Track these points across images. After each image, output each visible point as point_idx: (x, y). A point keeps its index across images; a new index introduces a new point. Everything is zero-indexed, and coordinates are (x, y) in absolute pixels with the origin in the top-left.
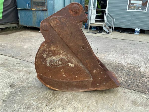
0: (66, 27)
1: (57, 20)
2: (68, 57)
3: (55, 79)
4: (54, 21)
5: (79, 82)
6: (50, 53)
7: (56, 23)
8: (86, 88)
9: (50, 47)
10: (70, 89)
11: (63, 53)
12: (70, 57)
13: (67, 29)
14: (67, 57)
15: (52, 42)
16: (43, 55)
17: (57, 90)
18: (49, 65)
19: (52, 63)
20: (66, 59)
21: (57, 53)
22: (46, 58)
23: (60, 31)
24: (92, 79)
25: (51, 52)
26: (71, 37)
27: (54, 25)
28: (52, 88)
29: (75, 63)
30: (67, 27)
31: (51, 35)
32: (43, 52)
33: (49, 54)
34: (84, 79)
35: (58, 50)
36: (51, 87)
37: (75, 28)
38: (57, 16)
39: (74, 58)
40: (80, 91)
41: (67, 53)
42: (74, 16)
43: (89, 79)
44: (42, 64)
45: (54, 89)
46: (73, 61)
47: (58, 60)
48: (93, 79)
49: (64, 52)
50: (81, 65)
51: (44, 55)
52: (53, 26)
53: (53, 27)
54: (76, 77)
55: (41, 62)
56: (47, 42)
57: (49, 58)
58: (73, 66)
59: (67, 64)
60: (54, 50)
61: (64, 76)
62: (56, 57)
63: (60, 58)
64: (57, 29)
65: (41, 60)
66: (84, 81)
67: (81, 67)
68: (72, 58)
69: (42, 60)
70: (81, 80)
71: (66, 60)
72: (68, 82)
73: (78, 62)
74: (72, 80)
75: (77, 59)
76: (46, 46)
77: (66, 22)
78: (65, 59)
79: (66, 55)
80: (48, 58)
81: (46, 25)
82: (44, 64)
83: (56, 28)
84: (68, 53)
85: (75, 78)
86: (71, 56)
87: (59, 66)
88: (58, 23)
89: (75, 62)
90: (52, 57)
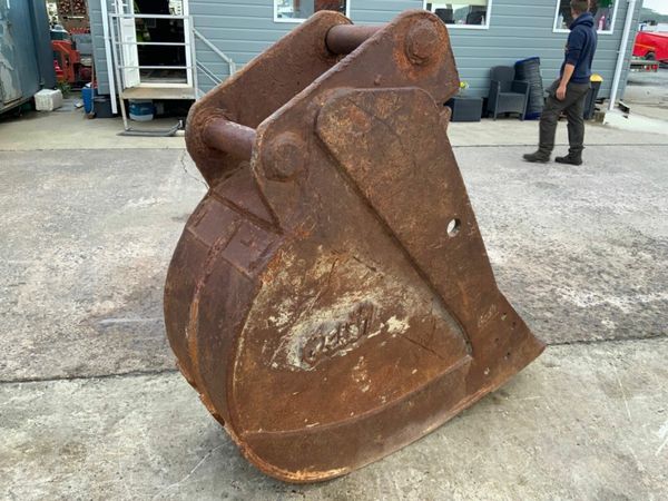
0: (392, 141)
1: (358, 113)
2: (386, 293)
3: (326, 426)
4: (340, 117)
5: (426, 388)
6: (309, 297)
7: (350, 131)
8: (449, 407)
9: (309, 266)
10: (390, 439)
11: (366, 277)
12: (396, 289)
13: (399, 153)
14: (381, 293)
15: (324, 236)
16: (272, 319)
17: (336, 472)
18: (298, 364)
19: (318, 346)
20: (379, 301)
21: (338, 288)
22: (285, 332)
23: (367, 169)
24: (469, 358)
25: (312, 292)
26: (411, 190)
27: (343, 142)
28: (313, 476)
29: (413, 310)
30: (397, 142)
31: (316, 196)
32: (271, 304)
33: (300, 303)
34: (441, 370)
35: (347, 271)
36: (311, 471)
37: (429, 143)
38: (359, 90)
39: (411, 289)
40: (429, 429)
41: (383, 274)
42: (414, 78)
43: (459, 363)
44: (265, 370)
45: (326, 475)
46: (407, 303)
47: (344, 320)
48: (473, 355)
49: (374, 270)
50: (435, 313)
51: (277, 316)
52: (336, 146)
53: (335, 150)
54: (415, 371)
55: (260, 363)
56: (297, 241)
57: (300, 326)
58: (407, 327)
59: (382, 325)
60: (328, 277)
61: (367, 388)
62: (337, 307)
63: (352, 309)
64: (353, 158)
65: (259, 353)
66: (444, 376)
67: (434, 320)
68: (404, 291)
69: (264, 348)
70: (429, 379)
71: (380, 306)
72: (384, 412)
73: (425, 302)
74: (400, 393)
75: (422, 290)
76: (289, 264)
77: (396, 119)
78: (375, 303)
79: (380, 282)
80: (294, 328)
81: (294, 148)
82: (275, 365)
83: (350, 157)
84: (388, 271)
85: (410, 381)
86: (399, 281)
87: (344, 353)
88: (358, 124)
89: (415, 304)
90: (313, 317)
